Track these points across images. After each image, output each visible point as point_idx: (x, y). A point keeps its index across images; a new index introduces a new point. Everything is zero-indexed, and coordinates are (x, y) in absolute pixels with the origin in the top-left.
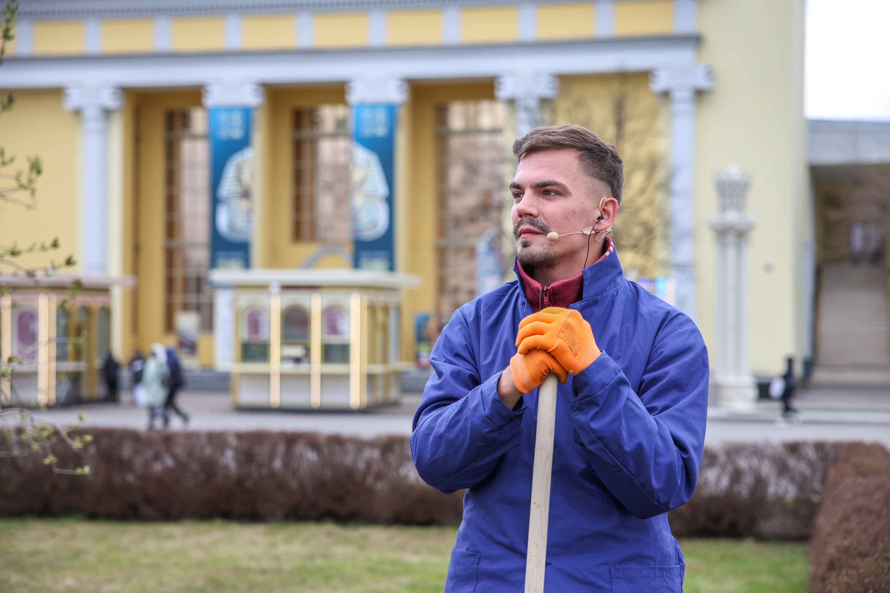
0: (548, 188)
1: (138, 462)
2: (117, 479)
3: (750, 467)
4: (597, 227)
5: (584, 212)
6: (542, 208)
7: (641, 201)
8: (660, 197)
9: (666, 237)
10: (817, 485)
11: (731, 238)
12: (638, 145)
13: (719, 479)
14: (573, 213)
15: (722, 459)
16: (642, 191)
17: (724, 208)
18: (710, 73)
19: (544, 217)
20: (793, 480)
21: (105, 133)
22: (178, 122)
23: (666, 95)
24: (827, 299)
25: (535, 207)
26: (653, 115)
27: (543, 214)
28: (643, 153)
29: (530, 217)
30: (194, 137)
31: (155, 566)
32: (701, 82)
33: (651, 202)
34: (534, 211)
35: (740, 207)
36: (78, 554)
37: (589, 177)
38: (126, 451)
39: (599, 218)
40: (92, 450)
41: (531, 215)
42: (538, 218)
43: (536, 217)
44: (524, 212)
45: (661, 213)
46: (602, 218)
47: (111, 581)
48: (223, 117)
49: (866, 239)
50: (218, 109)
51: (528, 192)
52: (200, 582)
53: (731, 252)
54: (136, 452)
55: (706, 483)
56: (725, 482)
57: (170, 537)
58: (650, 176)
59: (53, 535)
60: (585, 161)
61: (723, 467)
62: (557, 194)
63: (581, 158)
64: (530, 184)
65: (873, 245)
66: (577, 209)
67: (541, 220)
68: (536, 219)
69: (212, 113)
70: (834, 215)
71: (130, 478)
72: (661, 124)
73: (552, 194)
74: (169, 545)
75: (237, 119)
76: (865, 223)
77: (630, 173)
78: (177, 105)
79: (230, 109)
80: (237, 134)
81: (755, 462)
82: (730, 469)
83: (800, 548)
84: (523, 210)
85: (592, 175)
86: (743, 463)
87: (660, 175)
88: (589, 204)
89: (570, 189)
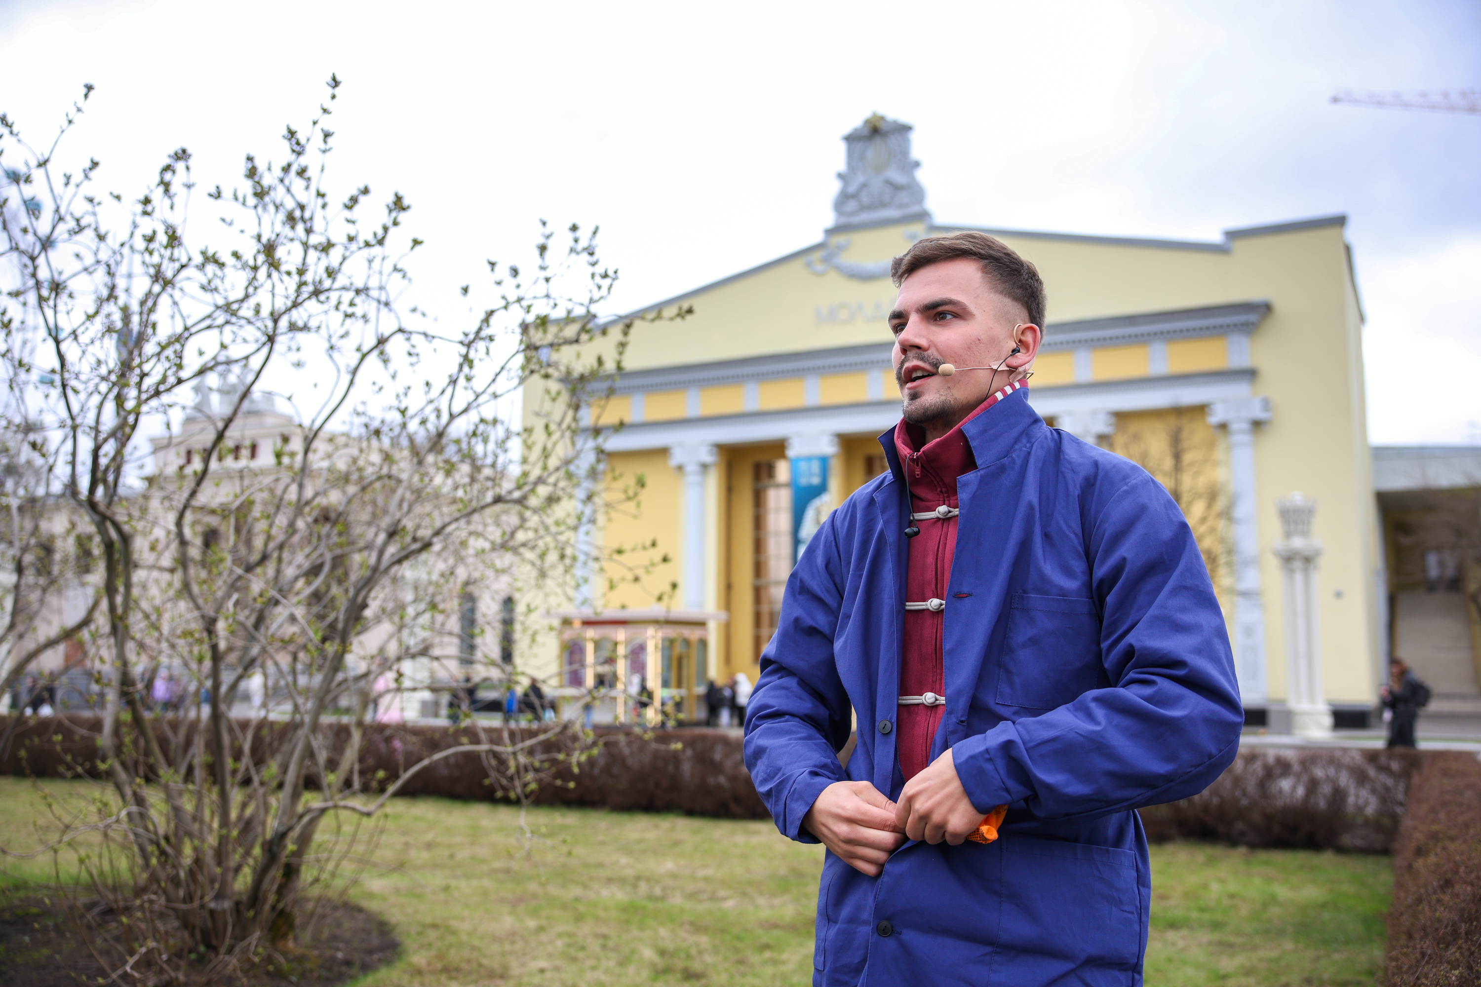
0: (940, 309)
1: (729, 764)
2: (711, 781)
3: (1327, 776)
4: (1014, 362)
5: (993, 341)
6: (932, 337)
7: (1203, 529)
8: (1221, 524)
9: (1229, 564)
10: (1400, 797)
11: (1298, 564)
12: (1196, 475)
13: (1294, 788)
14: (977, 342)
15: (1296, 768)
16: (1203, 520)
17: (1288, 535)
18: (1267, 404)
19: (937, 350)
20: (1373, 791)
21: (702, 485)
22: (764, 473)
23: (1223, 427)
24: (1403, 627)
25: (924, 337)
26: (1211, 445)
27: (936, 346)
28: (1202, 482)
29: (918, 351)
30: (778, 486)
31: (744, 857)
32: (1259, 414)
33: (1213, 530)
34: (923, 342)
35: (1305, 534)
36: (677, 843)
37: (997, 295)
38: (718, 756)
39: (1013, 351)
40: (689, 753)
41: (918, 347)
42: (929, 352)
43: (926, 350)
44: (909, 344)
45: (1222, 541)
46: (1019, 351)
47: (705, 866)
48: (803, 466)
49: (1442, 564)
50: (799, 459)
51: (914, 319)
52: (783, 871)
53: (1299, 577)
54: (726, 756)
55: (1281, 791)
56: (1300, 791)
57: (756, 833)
58: (1210, 506)
59: (656, 827)
60: (990, 273)
61: (1298, 776)
62: (955, 317)
63: (984, 269)
64: (916, 306)
65: (1450, 572)
66: (982, 337)
67: (933, 353)
68: (926, 353)
69: (793, 462)
70: (1405, 540)
71: (722, 780)
72: (1219, 454)
73: (949, 317)
74: (755, 840)
75: (816, 467)
76: (1439, 549)
77: (1190, 503)
78: (762, 458)
79: (809, 459)
80: (816, 480)
81: (1331, 771)
82: (1305, 778)
83: (1384, 861)
84: (907, 340)
85: (1001, 292)
86: (1319, 772)
87: (1221, 504)
88: (1000, 331)
89: (972, 307)
